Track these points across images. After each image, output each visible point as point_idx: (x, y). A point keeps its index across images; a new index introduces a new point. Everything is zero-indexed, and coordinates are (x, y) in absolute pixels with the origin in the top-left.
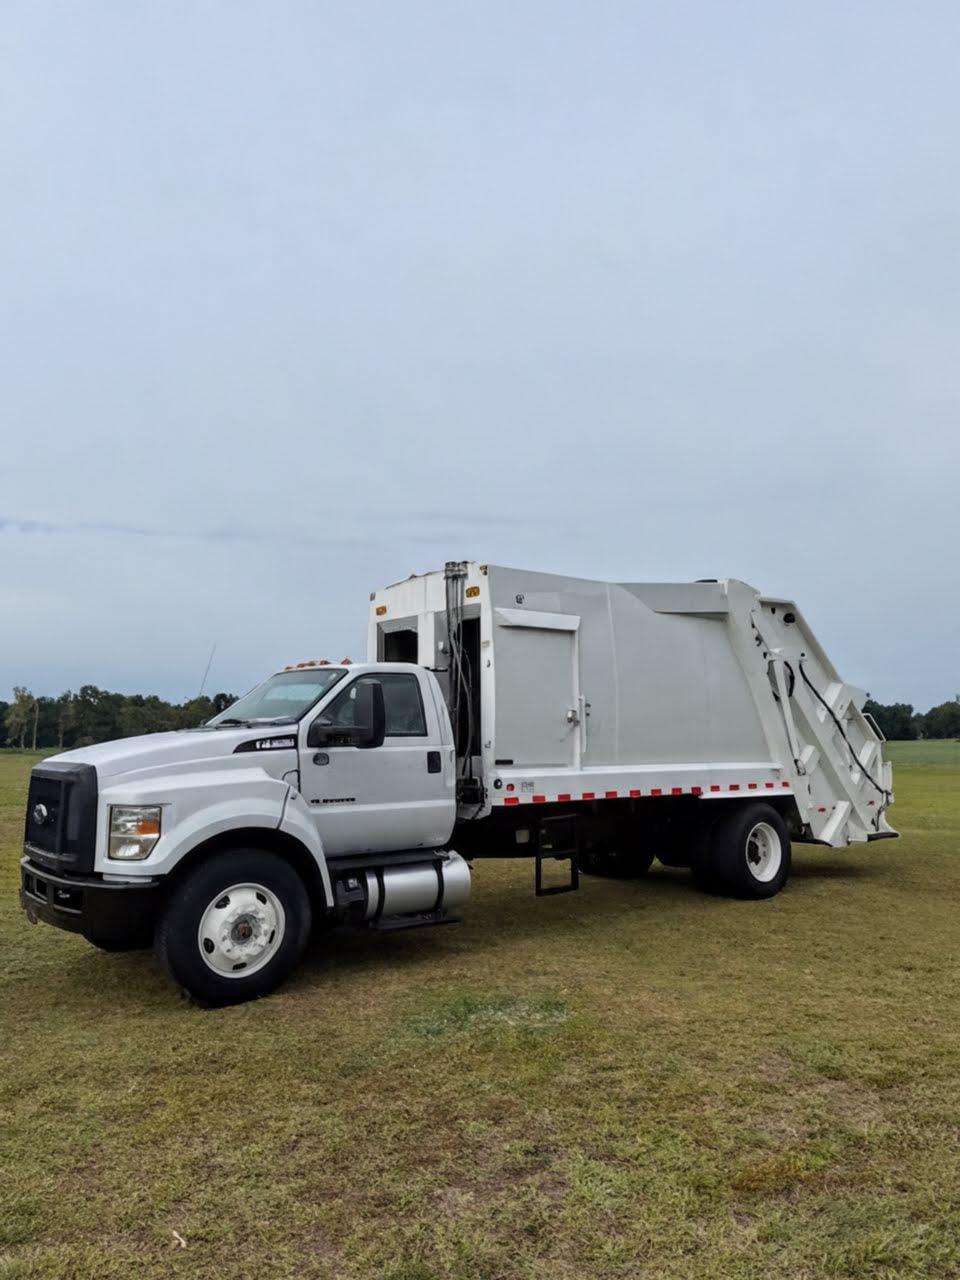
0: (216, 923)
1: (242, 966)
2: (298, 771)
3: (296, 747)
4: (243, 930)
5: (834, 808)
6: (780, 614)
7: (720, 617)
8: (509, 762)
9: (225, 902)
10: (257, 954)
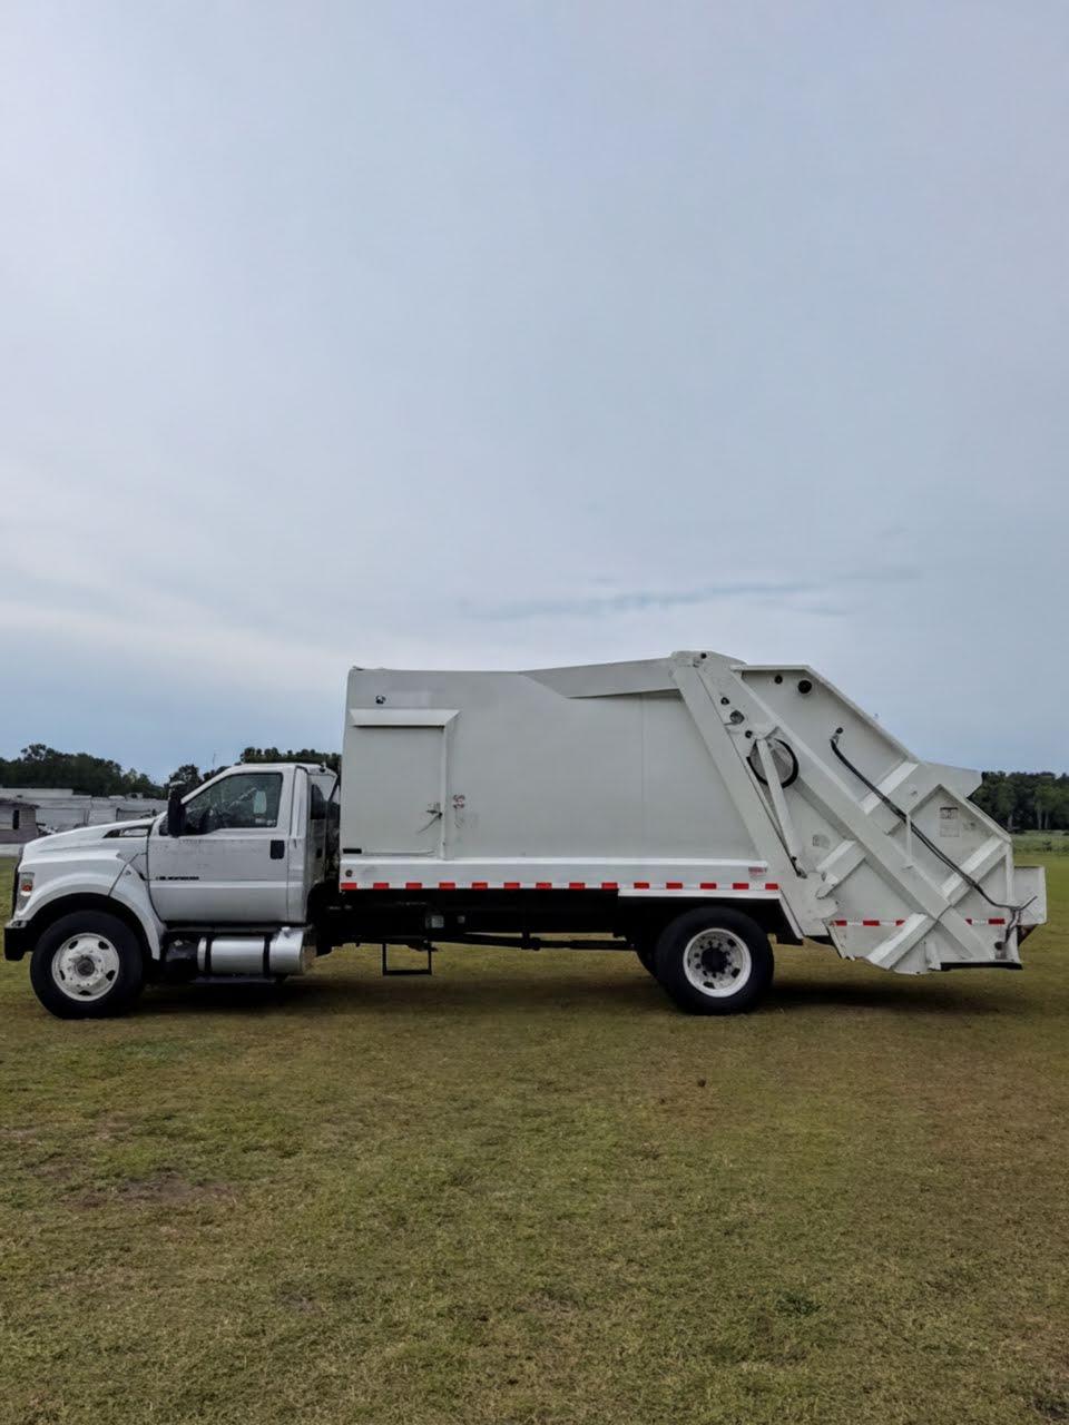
0: (66, 958)
1: (85, 993)
2: (147, 854)
3: (149, 834)
4: (85, 966)
5: (899, 923)
6: (791, 685)
7: (674, 695)
8: (358, 851)
9: (73, 945)
10: (97, 985)
